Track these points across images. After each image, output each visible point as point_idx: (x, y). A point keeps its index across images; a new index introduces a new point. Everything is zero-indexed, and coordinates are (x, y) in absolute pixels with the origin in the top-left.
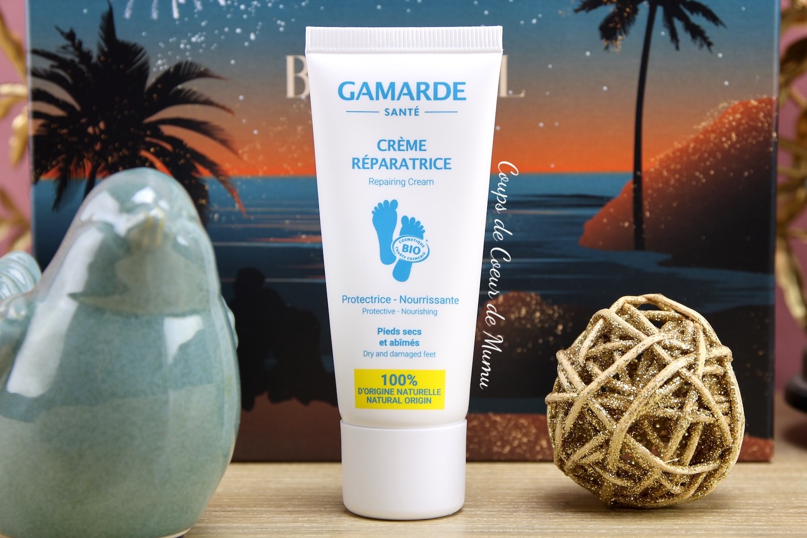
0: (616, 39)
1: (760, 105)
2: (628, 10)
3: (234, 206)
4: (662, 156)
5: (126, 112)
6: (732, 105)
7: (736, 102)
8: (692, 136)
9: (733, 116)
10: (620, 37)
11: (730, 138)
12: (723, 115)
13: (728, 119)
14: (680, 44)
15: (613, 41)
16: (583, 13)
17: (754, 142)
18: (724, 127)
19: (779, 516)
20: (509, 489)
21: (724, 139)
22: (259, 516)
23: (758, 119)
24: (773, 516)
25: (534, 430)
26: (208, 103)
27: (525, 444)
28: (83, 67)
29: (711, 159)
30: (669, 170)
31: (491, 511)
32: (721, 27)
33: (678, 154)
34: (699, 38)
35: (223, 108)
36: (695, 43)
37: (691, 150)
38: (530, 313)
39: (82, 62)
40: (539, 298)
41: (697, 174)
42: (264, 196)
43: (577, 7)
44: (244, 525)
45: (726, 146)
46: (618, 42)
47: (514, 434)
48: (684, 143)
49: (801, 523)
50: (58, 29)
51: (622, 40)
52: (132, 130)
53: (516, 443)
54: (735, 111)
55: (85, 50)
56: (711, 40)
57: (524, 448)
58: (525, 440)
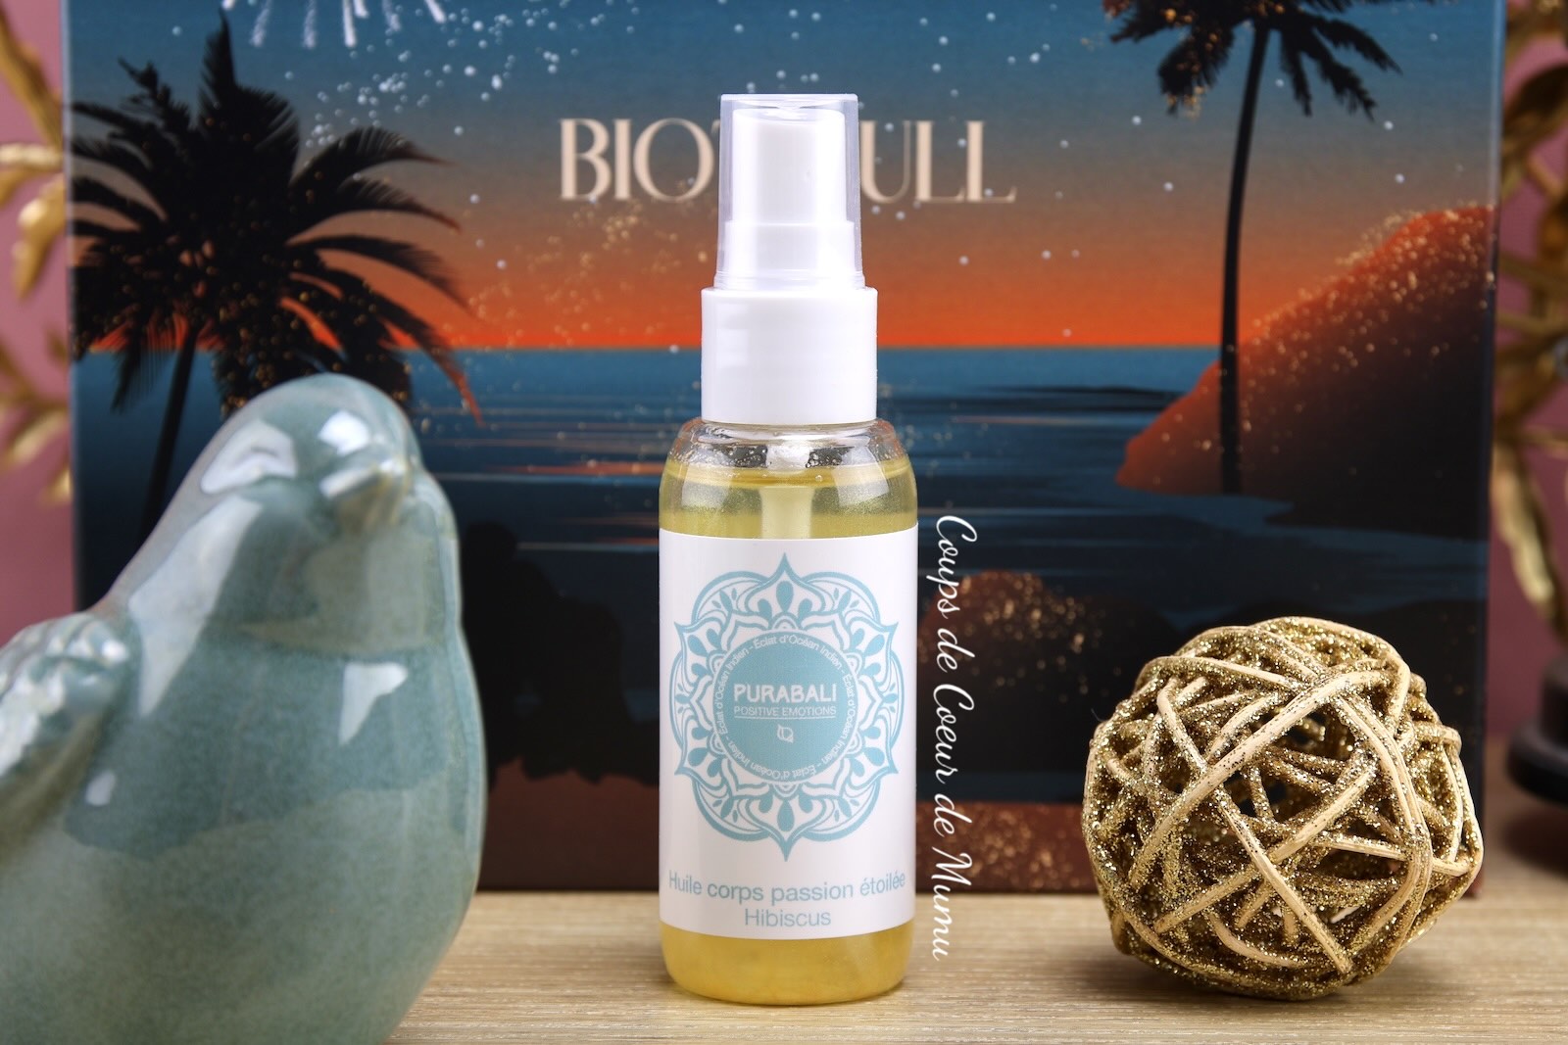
0: (1191, 94)
1: (1464, 221)
2: (1214, 37)
3: (460, 406)
4: (1276, 315)
5: (253, 225)
6: (1411, 221)
7: (1419, 215)
8: (1334, 279)
9: (1412, 241)
10: (1198, 90)
11: (1405, 283)
12: (1393, 239)
13: (1402, 246)
14: (1314, 105)
15: (1185, 96)
16: (1127, 44)
17: (1452, 291)
18: (1396, 262)
19: (1485, 1012)
20: (980, 950)
21: (1394, 285)
22: (511, 1006)
23: (1459, 248)
24: (1474, 1011)
25: (1027, 834)
26: (410, 207)
27: (1010, 859)
28: (171, 138)
29: (1370, 323)
30: (1288, 343)
31: (948, 999)
32: (1390, 72)
33: (1306, 312)
34: (1348, 92)
35: (439, 217)
36: (1342, 102)
37: (1330, 306)
38: (1023, 612)
39: (169, 127)
40: (1039, 584)
41: (1343, 350)
42: (516, 386)
43: (1116, 31)
44: (486, 1025)
45: (1398, 297)
46: (1195, 100)
47: (989, 840)
48: (1319, 292)
49: (1526, 1028)
50: (123, 63)
51: (1203, 95)
52: (265, 258)
53: (993, 857)
54: (1415, 231)
55: (175, 104)
56: (1372, 96)
57: (1009, 866)
58: (1010, 852)
